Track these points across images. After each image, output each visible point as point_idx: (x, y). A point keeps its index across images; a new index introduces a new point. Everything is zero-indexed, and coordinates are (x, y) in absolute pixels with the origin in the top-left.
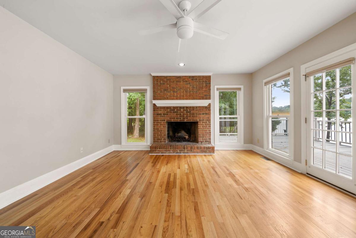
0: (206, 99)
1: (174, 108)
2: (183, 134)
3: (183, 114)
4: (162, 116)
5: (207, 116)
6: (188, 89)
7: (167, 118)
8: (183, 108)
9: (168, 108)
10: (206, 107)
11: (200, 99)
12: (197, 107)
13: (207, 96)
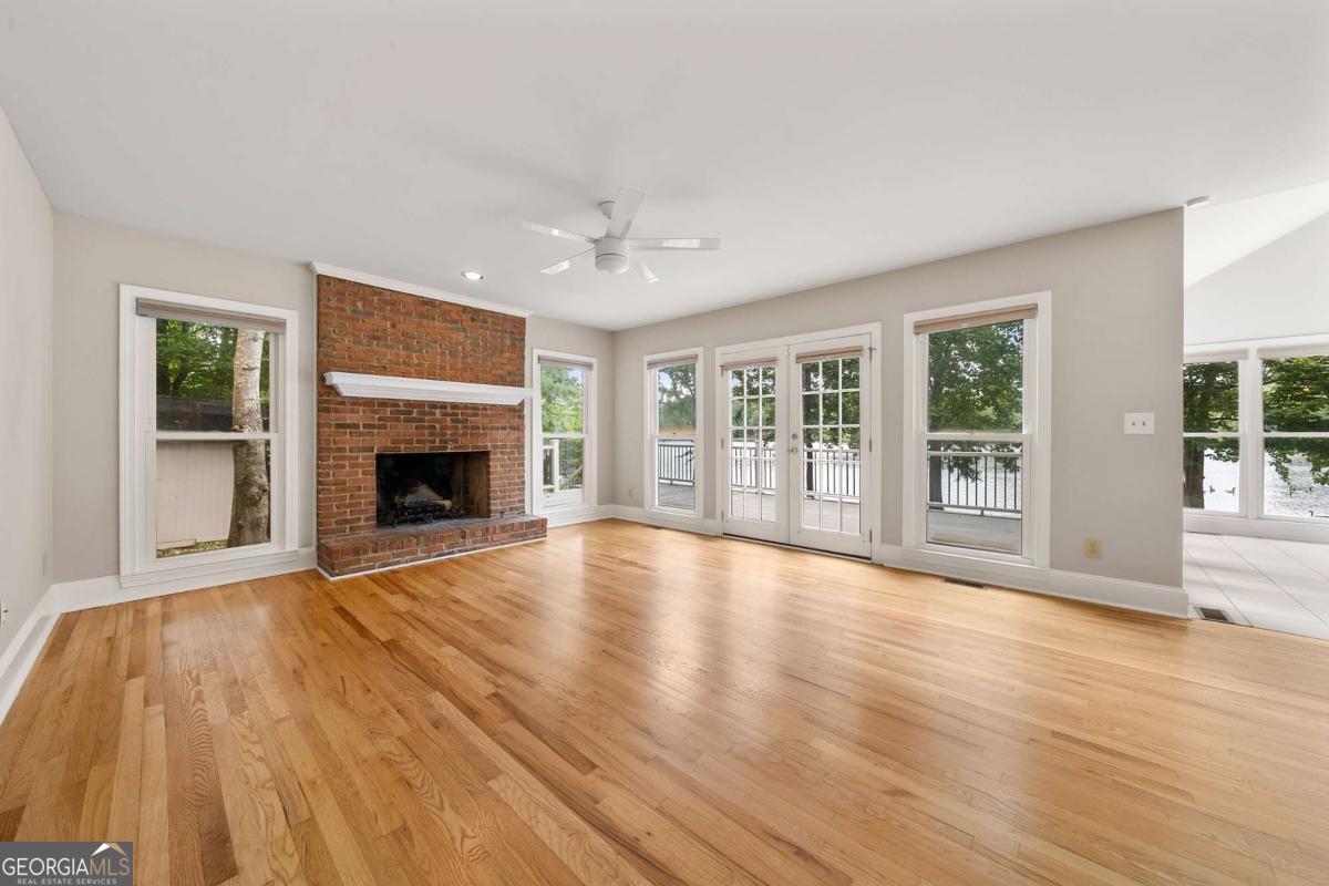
0: (513, 384)
1: (410, 404)
2: (424, 494)
3: (442, 428)
4: (361, 434)
5: (515, 434)
6: (460, 348)
7: (381, 442)
8: (443, 406)
9: (384, 403)
10: (511, 409)
11: (494, 383)
12: (485, 407)
13: (516, 379)
